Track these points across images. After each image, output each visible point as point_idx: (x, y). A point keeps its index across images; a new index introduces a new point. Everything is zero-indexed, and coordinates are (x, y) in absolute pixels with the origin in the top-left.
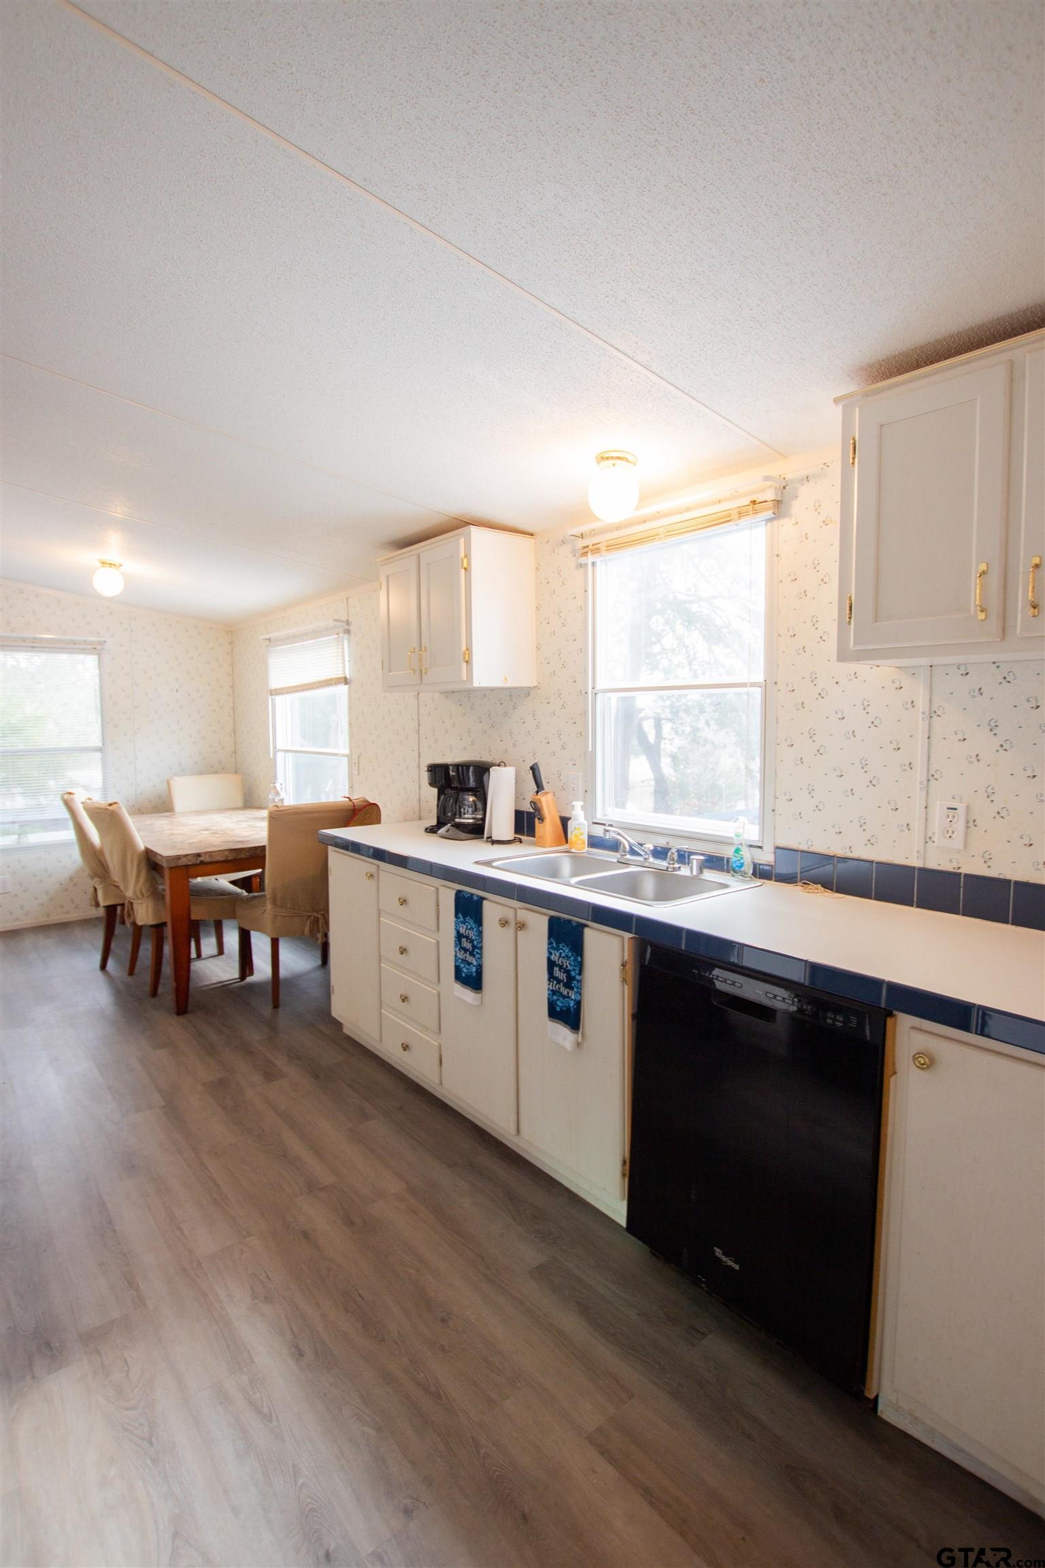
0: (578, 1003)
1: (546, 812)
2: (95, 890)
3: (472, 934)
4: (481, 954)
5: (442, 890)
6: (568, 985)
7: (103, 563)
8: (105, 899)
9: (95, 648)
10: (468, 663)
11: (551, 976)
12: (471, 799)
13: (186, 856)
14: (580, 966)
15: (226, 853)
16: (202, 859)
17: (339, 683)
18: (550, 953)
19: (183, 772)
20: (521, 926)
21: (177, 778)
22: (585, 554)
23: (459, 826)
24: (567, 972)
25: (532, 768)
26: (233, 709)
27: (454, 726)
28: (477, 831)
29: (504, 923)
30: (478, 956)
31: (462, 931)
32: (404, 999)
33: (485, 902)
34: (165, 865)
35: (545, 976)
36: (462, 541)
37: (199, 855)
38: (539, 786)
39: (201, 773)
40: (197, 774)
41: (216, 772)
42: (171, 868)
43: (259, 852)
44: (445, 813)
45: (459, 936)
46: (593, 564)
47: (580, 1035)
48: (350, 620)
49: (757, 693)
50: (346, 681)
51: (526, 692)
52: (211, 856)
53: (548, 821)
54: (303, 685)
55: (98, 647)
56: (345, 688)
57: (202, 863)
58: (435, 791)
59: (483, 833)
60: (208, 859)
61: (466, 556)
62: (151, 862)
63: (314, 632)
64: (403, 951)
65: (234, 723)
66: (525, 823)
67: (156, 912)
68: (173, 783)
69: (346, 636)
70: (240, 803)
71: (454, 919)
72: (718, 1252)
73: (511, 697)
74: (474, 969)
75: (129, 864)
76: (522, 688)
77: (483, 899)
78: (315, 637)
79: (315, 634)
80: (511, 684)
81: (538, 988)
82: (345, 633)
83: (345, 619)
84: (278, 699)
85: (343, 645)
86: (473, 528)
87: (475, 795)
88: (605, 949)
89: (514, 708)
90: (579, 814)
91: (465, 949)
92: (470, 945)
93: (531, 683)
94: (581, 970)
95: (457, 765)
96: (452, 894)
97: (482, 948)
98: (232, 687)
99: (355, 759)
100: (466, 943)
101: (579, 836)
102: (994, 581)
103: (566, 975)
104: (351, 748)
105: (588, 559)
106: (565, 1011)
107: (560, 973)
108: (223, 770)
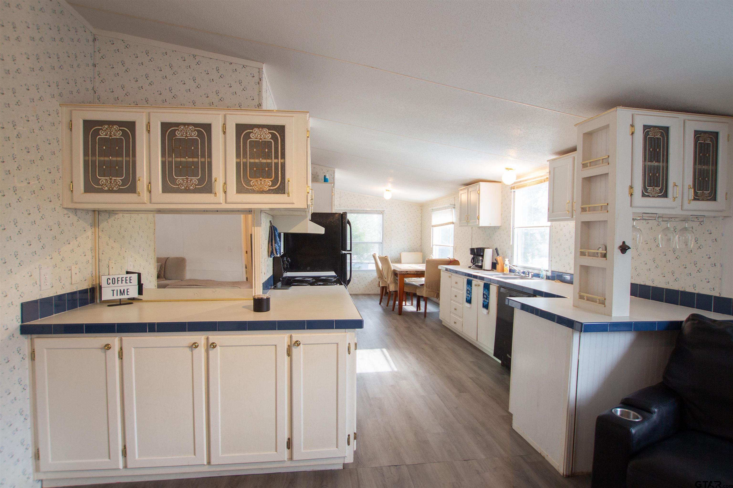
0: (488, 303)
1: (499, 262)
2: (379, 282)
3: (470, 289)
4: (471, 294)
5: (464, 279)
6: (486, 299)
7: (387, 190)
8: (382, 285)
9: (382, 213)
10: (479, 219)
11: (484, 297)
13: (404, 271)
15: (414, 272)
17: (451, 224)
18: (484, 291)
19: (405, 251)
20: (479, 286)
21: (402, 253)
22: (511, 189)
23: (477, 266)
24: (486, 295)
25: (496, 249)
26: (421, 231)
27: (480, 237)
28: (481, 267)
29: (476, 285)
30: (470, 295)
31: (468, 289)
32: (455, 310)
33: (473, 281)
34: (398, 273)
35: (482, 297)
36: (478, 186)
37: (407, 271)
38: (498, 254)
40: (409, 252)
41: (414, 252)
43: (423, 272)
44: (474, 262)
45: (467, 290)
46: (514, 192)
47: (488, 311)
48: (455, 204)
49: (548, 228)
50: (453, 223)
51: (498, 228)
52: (410, 272)
53: (500, 264)
54: (441, 224)
55: (383, 212)
56: (453, 225)
57: (408, 274)
58: (472, 256)
61: (479, 190)
62: (395, 273)
63: (445, 207)
64: (456, 296)
65: (421, 236)
66: (494, 266)
67: (395, 287)
68: (401, 254)
70: (421, 262)
71: (466, 286)
73: (494, 229)
74: (469, 298)
75: (389, 273)
76: (497, 226)
77: (472, 280)
78: (446, 209)
79: (446, 208)
80: (493, 225)
81: (481, 301)
82: (453, 208)
83: (454, 204)
84: (434, 228)
85: (453, 212)
86: (481, 183)
87: (482, 257)
88: (493, 289)
89: (495, 232)
90: (507, 262)
91: (468, 293)
92: (469, 292)
93: (499, 225)
94: (489, 295)
95: (477, 249)
96: (466, 279)
97: (471, 293)
98: (421, 224)
99: (455, 247)
100: (468, 292)
101: (507, 269)
102: (570, 204)
103: (486, 297)
104: (454, 244)
105: (513, 190)
106: (486, 306)
107: (485, 296)
108: (417, 251)
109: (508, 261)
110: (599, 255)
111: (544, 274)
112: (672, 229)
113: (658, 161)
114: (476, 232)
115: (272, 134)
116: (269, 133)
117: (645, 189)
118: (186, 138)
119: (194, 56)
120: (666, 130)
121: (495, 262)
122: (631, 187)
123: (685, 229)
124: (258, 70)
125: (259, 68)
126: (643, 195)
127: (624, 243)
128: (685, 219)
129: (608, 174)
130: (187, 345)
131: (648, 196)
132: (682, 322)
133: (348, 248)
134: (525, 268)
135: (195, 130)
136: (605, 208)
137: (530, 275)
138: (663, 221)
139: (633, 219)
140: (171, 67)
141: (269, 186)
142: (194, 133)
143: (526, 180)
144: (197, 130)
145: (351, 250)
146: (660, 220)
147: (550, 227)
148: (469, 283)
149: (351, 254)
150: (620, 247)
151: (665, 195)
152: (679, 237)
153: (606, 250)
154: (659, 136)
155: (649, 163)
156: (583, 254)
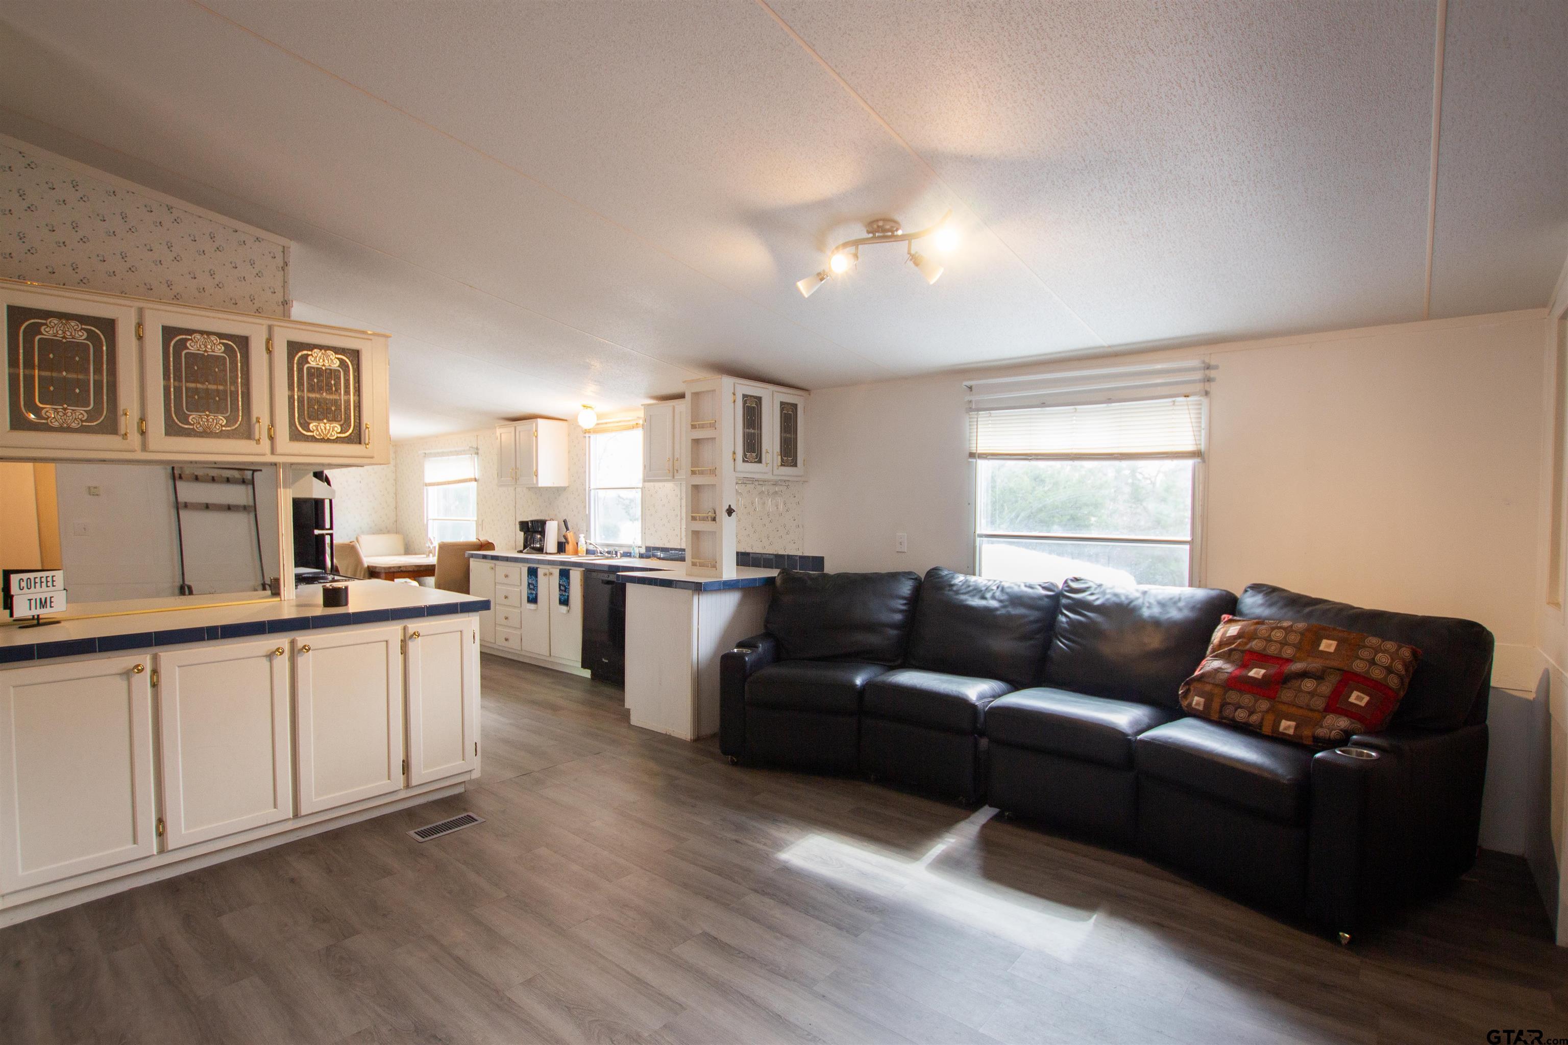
0: (568, 596)
1: (570, 540)
3: (534, 582)
4: (537, 589)
5: (522, 568)
6: (565, 591)
10: (537, 476)
11: (560, 589)
12: (539, 536)
13: (393, 567)
14: (569, 583)
16: (402, 569)
17: (472, 481)
18: (559, 582)
19: (364, 533)
20: (551, 574)
21: (360, 536)
22: (585, 433)
23: (534, 548)
24: (565, 586)
25: (564, 521)
26: (396, 494)
27: (532, 504)
28: (540, 550)
29: (545, 574)
30: (535, 590)
31: (530, 582)
32: (506, 618)
33: (539, 569)
34: (383, 571)
35: (558, 589)
36: (533, 424)
38: (567, 529)
39: (374, 534)
40: (371, 534)
41: (384, 534)
42: (386, 573)
44: (527, 543)
45: (529, 584)
46: (589, 437)
47: (568, 607)
48: (479, 447)
49: (639, 490)
50: (476, 480)
51: (564, 489)
53: (570, 543)
54: (448, 482)
56: (475, 483)
58: (523, 533)
59: (543, 551)
60: (404, 569)
61: (536, 431)
63: (456, 451)
64: (506, 597)
65: (396, 503)
66: (562, 545)
68: (360, 539)
69: (476, 456)
70: (402, 551)
71: (527, 578)
72: (603, 660)
73: (557, 491)
74: (534, 595)
76: (562, 487)
77: (535, 566)
78: (457, 455)
79: (458, 453)
80: (556, 485)
81: (556, 594)
82: (475, 454)
83: (475, 446)
84: (430, 488)
85: (474, 460)
86: (539, 420)
87: (540, 534)
88: (576, 577)
89: (559, 495)
90: (582, 540)
91: (531, 589)
92: (533, 587)
93: (566, 485)
94: (569, 585)
95: (532, 521)
96: (526, 569)
97: (537, 587)
98: (395, 480)
99: (480, 522)
100: (531, 587)
101: (582, 547)
102: (671, 463)
103: (564, 588)
104: (478, 516)
105: (587, 435)
106: (564, 601)
107: (562, 588)
108: (389, 532)
109: (584, 537)
110: (710, 519)
111: (637, 551)
112: (766, 493)
113: (754, 429)
114: (524, 496)
115: (341, 361)
116: (336, 358)
117: (745, 455)
118: (206, 354)
119: (170, 208)
120: (759, 400)
121: (564, 540)
122: (734, 453)
123: (776, 493)
124: (281, 249)
125: (284, 247)
126: (744, 461)
127: (730, 506)
128: (775, 484)
129: (715, 438)
130: (264, 654)
131: (747, 462)
132: (775, 577)
133: (328, 526)
134: (608, 545)
135: (220, 343)
136: (713, 472)
137: (619, 554)
138: (759, 485)
139: (737, 483)
140: (124, 217)
141: (337, 433)
142: (219, 347)
143: (606, 423)
144: (223, 344)
145: (331, 528)
146: (756, 483)
147: (642, 489)
148: (533, 573)
149: (331, 535)
150: (727, 510)
151: (760, 461)
152: (771, 501)
153: (715, 513)
154: (754, 405)
155: (748, 430)
156: (694, 518)
